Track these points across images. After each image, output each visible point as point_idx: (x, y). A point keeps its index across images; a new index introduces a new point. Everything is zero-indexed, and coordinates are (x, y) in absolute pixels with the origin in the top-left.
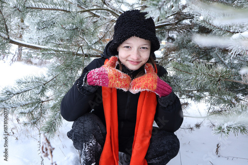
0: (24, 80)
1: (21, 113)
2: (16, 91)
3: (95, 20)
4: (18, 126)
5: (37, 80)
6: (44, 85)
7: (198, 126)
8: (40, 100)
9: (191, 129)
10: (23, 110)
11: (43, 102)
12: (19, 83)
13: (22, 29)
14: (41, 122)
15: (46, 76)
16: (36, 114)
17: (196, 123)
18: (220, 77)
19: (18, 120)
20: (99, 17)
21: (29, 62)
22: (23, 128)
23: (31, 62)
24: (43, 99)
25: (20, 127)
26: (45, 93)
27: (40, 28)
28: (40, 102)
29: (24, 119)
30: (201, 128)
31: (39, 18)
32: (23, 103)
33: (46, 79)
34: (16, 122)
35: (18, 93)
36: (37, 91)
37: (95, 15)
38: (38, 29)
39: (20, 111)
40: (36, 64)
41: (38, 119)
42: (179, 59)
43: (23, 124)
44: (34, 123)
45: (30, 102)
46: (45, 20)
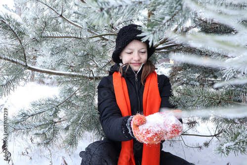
0: (38, 103)
1: (36, 134)
2: (31, 113)
3: (104, 44)
4: (32, 146)
5: (50, 102)
6: (57, 106)
7: (206, 145)
8: (53, 121)
9: (200, 147)
10: (38, 132)
11: (56, 123)
12: (34, 105)
13: (36, 51)
14: (54, 142)
15: (58, 97)
16: (49, 135)
17: (204, 142)
18: (221, 99)
19: (32, 140)
20: (107, 40)
21: (41, 82)
22: (36, 148)
23: (44, 83)
24: (56, 120)
25: (34, 147)
26: (58, 115)
27: (53, 53)
28: (53, 123)
29: (38, 140)
30: (210, 146)
31: (53, 44)
32: (38, 123)
33: (58, 100)
34: (30, 142)
35: (33, 115)
36: (51, 113)
37: (104, 39)
38: (52, 54)
39: (35, 132)
40: (48, 84)
41: (51, 140)
42: (185, 79)
43: (37, 145)
44: (47, 143)
45: (43, 123)
46: (58, 46)
